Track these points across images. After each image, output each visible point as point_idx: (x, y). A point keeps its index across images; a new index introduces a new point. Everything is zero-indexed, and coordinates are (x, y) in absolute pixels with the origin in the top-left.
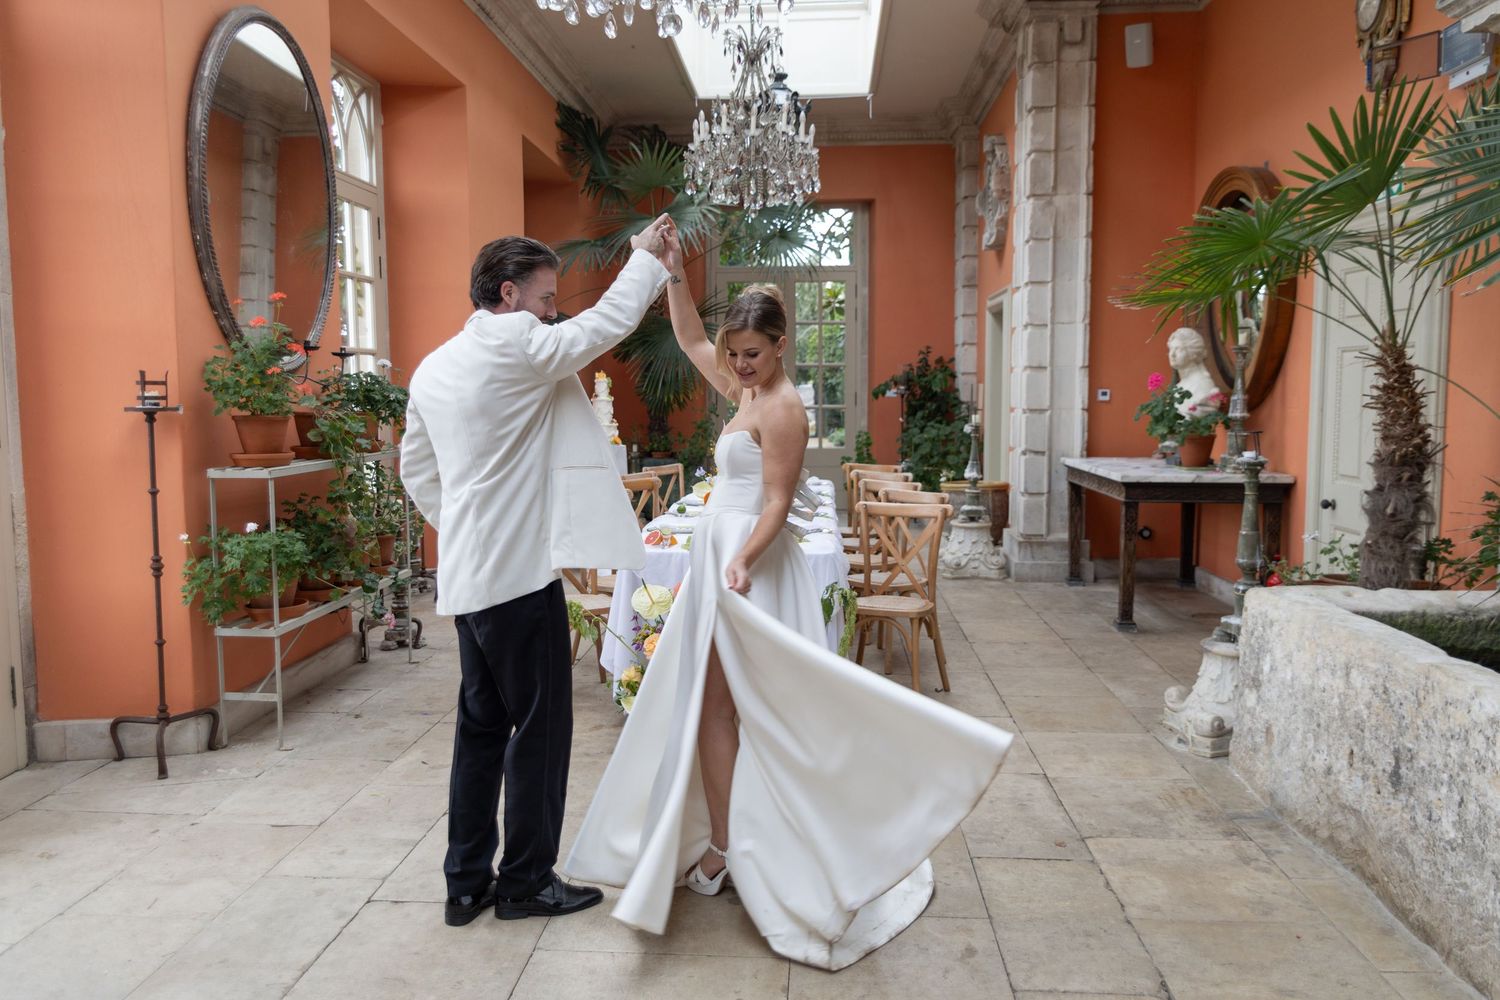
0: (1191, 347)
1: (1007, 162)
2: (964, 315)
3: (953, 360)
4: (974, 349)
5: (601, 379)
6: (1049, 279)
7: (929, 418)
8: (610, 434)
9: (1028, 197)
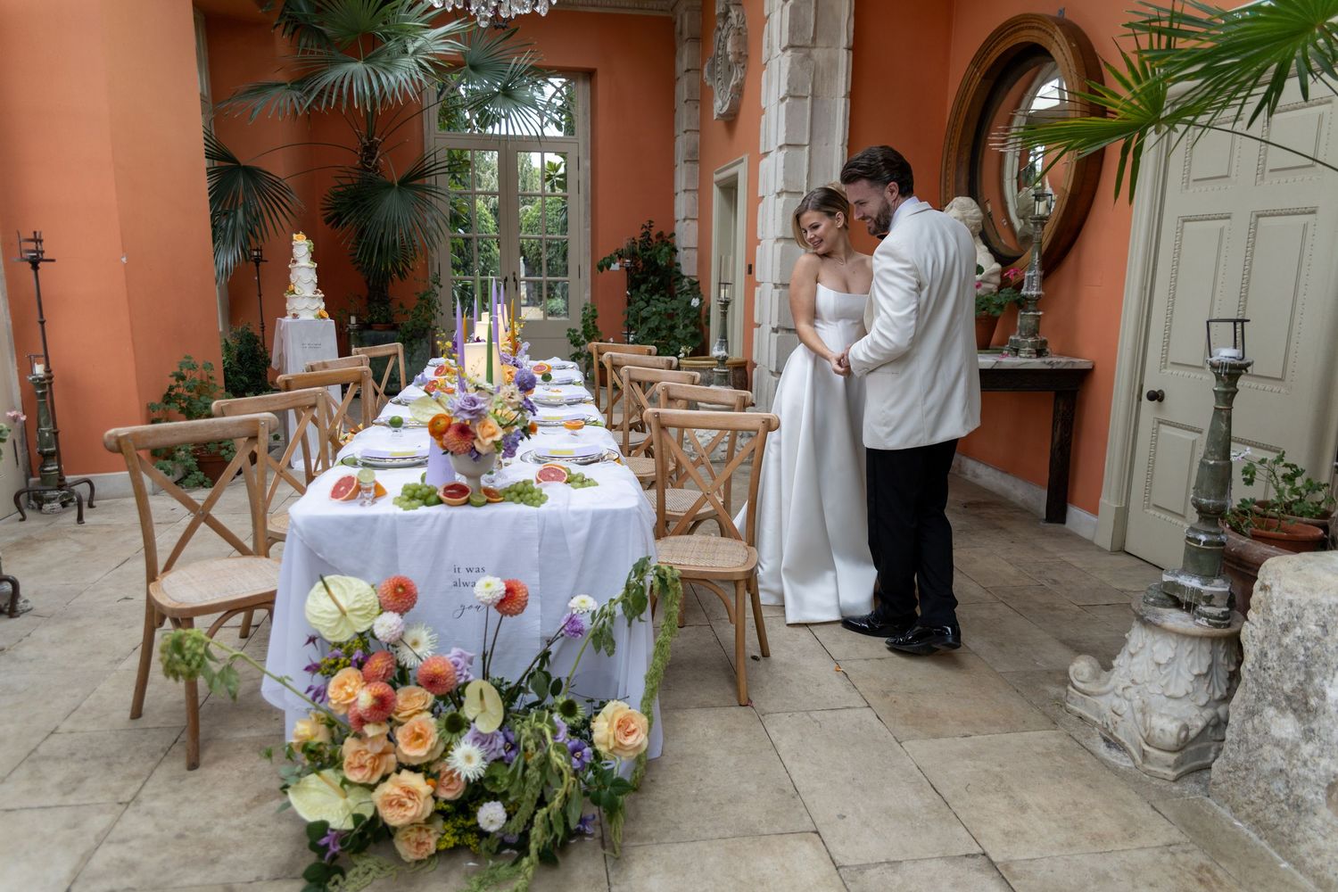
0: (971, 217)
1: (744, 23)
2: (685, 191)
3: (673, 234)
4: (695, 225)
5: (299, 242)
6: (806, 143)
7: (653, 291)
8: (314, 307)
9: (784, 50)
